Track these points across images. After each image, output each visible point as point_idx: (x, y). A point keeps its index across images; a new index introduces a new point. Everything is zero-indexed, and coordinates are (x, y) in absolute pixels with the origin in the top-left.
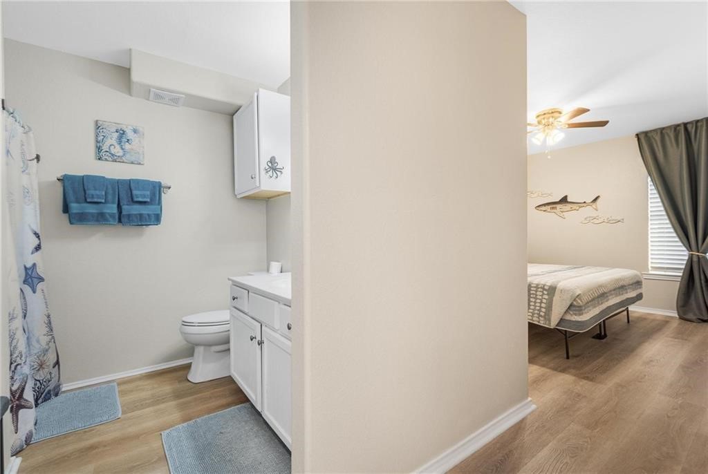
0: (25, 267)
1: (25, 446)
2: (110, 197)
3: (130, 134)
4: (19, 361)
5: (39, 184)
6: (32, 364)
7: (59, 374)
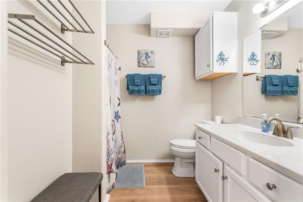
0: (115, 112)
1: (112, 189)
2: (142, 83)
3: (150, 54)
4: (111, 152)
5: (120, 79)
6: (117, 151)
7: (125, 156)
